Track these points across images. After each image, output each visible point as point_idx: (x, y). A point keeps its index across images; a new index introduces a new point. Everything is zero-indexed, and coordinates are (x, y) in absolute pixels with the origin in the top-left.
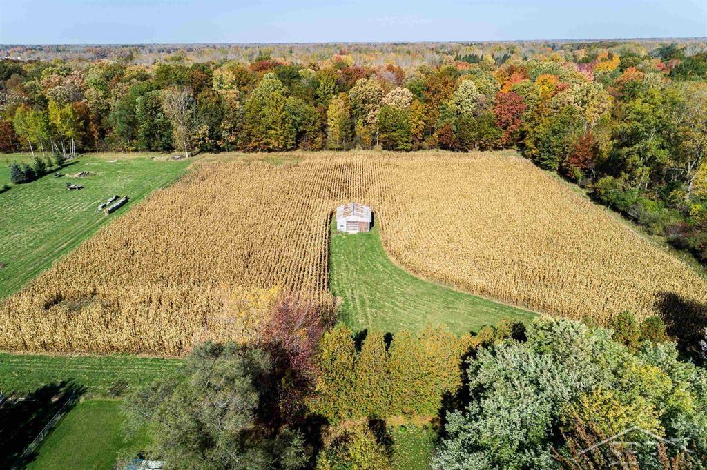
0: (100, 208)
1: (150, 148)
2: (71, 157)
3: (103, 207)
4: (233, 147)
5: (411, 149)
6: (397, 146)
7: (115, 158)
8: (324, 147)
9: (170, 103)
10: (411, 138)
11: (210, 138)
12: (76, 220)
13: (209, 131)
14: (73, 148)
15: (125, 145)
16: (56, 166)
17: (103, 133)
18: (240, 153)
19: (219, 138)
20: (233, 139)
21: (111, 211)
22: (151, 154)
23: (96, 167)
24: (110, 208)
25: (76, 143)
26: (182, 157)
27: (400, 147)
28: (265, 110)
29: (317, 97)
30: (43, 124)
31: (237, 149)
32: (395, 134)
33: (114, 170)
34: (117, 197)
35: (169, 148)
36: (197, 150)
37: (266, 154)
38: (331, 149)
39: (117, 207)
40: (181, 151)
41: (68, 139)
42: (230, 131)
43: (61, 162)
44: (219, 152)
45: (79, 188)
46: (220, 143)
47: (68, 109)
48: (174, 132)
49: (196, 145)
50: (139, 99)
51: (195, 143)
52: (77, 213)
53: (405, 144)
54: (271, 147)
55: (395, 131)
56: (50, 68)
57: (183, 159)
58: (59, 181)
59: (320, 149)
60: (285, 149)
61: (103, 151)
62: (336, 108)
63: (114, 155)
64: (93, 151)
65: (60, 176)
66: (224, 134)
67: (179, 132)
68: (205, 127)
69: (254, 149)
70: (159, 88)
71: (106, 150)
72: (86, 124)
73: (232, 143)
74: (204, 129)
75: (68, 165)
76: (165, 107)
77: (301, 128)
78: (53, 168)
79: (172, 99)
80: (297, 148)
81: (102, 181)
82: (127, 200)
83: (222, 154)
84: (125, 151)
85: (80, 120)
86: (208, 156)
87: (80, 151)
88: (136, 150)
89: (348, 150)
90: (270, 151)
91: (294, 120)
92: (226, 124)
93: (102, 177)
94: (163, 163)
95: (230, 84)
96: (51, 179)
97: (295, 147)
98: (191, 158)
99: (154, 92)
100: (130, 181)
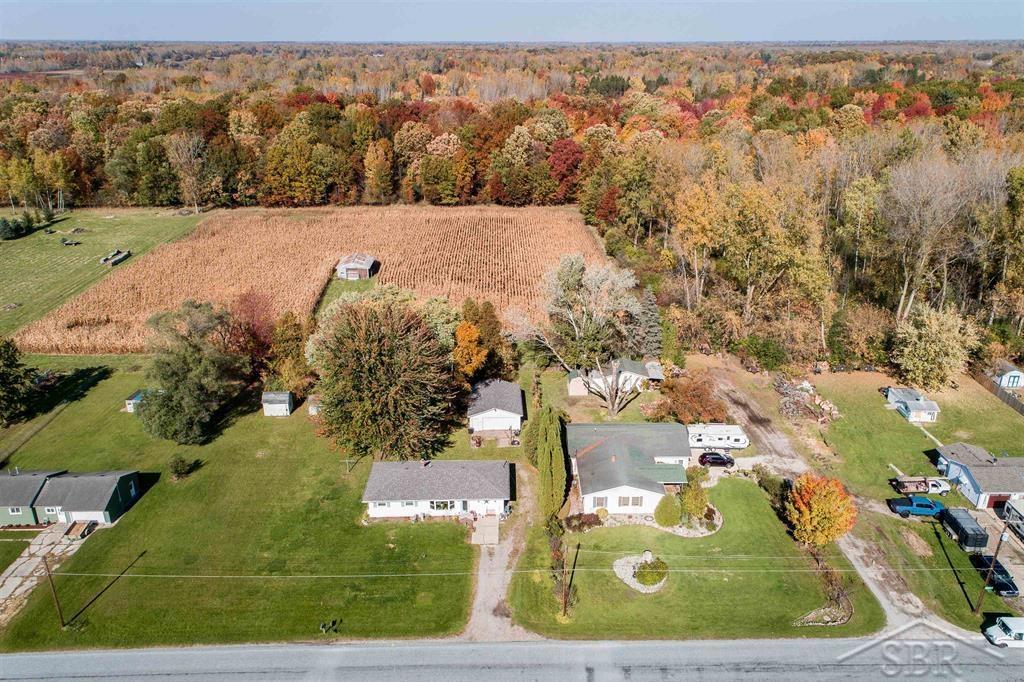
0: (102, 261)
1: (153, 203)
2: (61, 213)
3: (105, 260)
4: (252, 201)
5: (457, 204)
6: (440, 199)
7: (111, 214)
8: (358, 202)
9: (177, 150)
10: (457, 191)
11: (225, 190)
12: (78, 271)
13: (223, 183)
14: (61, 201)
15: (123, 200)
16: (44, 223)
17: (97, 184)
18: (262, 209)
19: (235, 191)
20: (252, 191)
21: (115, 264)
22: (154, 210)
23: (90, 224)
24: (113, 261)
25: (65, 197)
26: (191, 212)
27: (444, 201)
28: (288, 161)
29: (353, 143)
30: (29, 175)
31: (258, 204)
32: (438, 187)
33: (113, 227)
34: (119, 252)
35: (176, 203)
36: (210, 205)
37: (291, 209)
38: (368, 204)
39: (120, 261)
40: (190, 205)
41: (56, 192)
42: (248, 183)
43: (50, 217)
44: (235, 208)
45: (76, 244)
46: (235, 196)
47: (57, 157)
48: (182, 184)
49: (209, 199)
50: (140, 146)
51: (206, 197)
52: (79, 266)
53: (450, 198)
54: (296, 201)
55: (437, 183)
56: (24, 104)
57: (191, 215)
58: (51, 237)
59: (353, 204)
60: (313, 203)
61: (96, 206)
62: (375, 157)
63: (110, 210)
64: (84, 206)
65: (51, 232)
66: (240, 187)
67: (188, 184)
68: (219, 179)
69: (277, 204)
70: (164, 133)
71: (100, 205)
72: (77, 175)
73: (251, 197)
74: (217, 181)
75: (57, 222)
76: (171, 154)
77: (330, 180)
78: (41, 224)
79: (179, 147)
80: (329, 202)
81: (99, 237)
82: (129, 255)
83: (239, 209)
84: (123, 205)
85: (70, 170)
86: (222, 211)
87: (70, 206)
88: (137, 205)
89: (388, 204)
90: (296, 206)
91: (323, 171)
92: (244, 176)
93: (100, 233)
94: (169, 219)
95: (250, 127)
96: (41, 235)
97: (325, 202)
98: (202, 213)
99: (158, 138)
100: (131, 237)
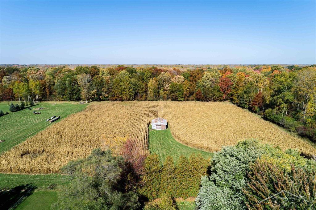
0: (47, 120)
1: (71, 99)
2: (36, 103)
3: (49, 120)
4: (107, 99)
5: (184, 100)
6: (177, 99)
7: (55, 103)
8: (146, 99)
9: (81, 80)
10: (184, 96)
11: (97, 95)
12: (36, 125)
13: (97, 92)
14: (37, 99)
15: (60, 98)
16: (29, 106)
17: (51, 93)
18: (110, 102)
19: (101, 95)
20: (107, 95)
21: (53, 122)
22: (71, 102)
23: (46, 106)
24: (52, 120)
25: (39, 97)
26: (84, 103)
27: (179, 99)
28: (122, 84)
29: (143, 79)
30: (27, 88)
31: (109, 100)
32: (177, 94)
33: (54, 108)
34: (55, 117)
35: (79, 99)
36: (91, 100)
37: (121, 102)
38: (149, 100)
39: (55, 120)
40: (84, 100)
41: (36, 95)
42: (106, 92)
43: (32, 104)
44: (100, 101)
45: (39, 114)
46: (101, 97)
47: (37, 83)
48: (82, 92)
50: (68, 79)
51: (90, 97)
52: (37, 122)
53: (181, 98)
54: (123, 99)
55: (176, 93)
56: (31, 68)
57: (84, 104)
58: (30, 111)
59: (144, 100)
60: (129, 100)
61: (50, 101)
62: (152, 83)
63: (55, 102)
64: (45, 101)
65: (31, 109)
66: (103, 93)
67: (84, 92)
68: (95, 90)
69: (116, 100)
70: (77, 75)
71: (51, 100)
72: (44, 89)
73: (107, 97)
74: (95, 91)
75: (34, 105)
76: (79, 81)
77: (137, 91)
78: (28, 106)
80: (135, 100)
81: (49, 111)
82: (59, 118)
83: (102, 102)
84: (60, 100)
85: (42, 87)
86: (95, 102)
87: (40, 100)
88: (64, 100)
89: (157, 100)
90: (122, 101)
91: (134, 88)
92: (104, 89)
93: (49, 110)
94: (76, 105)
95: (107, 74)
96: (27, 110)
98: (88, 103)
99: (75, 76)
100: (61, 111)
